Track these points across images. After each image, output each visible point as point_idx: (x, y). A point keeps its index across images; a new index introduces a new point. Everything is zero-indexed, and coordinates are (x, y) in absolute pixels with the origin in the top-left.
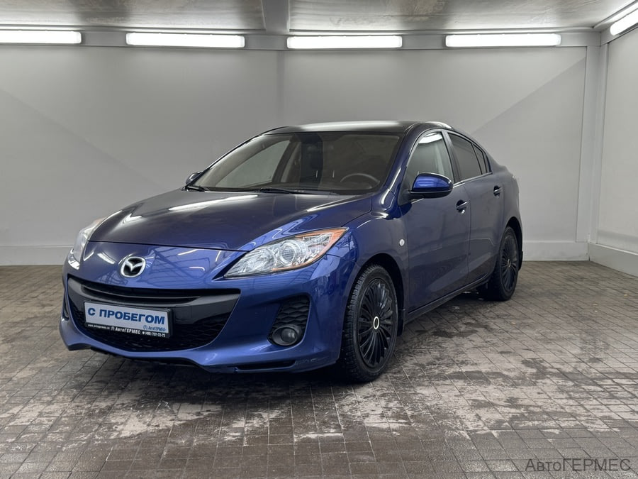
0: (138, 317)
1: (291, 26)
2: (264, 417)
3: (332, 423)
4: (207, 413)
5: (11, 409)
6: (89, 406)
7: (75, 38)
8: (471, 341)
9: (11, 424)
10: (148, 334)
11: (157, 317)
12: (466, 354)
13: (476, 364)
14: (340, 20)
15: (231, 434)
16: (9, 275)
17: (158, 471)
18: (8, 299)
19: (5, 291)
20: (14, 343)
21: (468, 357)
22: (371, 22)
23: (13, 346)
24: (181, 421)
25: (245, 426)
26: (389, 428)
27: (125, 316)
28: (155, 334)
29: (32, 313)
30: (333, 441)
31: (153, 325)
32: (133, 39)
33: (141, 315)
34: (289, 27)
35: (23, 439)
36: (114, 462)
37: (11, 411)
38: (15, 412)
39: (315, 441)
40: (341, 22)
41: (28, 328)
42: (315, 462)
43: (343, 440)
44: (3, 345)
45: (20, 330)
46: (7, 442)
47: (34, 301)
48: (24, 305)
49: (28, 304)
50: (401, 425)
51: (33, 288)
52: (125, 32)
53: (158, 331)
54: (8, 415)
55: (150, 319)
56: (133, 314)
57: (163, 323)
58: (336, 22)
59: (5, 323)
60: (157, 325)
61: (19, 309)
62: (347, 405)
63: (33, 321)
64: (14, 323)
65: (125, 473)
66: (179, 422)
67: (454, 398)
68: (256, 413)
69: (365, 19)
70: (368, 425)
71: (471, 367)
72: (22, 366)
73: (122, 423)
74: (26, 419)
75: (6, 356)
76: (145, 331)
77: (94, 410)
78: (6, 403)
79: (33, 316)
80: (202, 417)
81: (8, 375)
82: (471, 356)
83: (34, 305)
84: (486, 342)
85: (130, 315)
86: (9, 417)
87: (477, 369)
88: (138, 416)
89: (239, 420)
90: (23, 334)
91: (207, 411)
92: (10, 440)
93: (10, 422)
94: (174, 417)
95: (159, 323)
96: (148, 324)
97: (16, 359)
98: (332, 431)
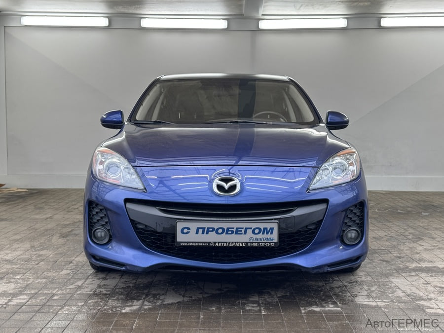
0: (243, 230)
1: (263, 11)
2: (272, 294)
3: (329, 300)
4: (227, 289)
5: (76, 282)
6: (135, 281)
7: (104, 22)
8: (420, 245)
9: (78, 292)
10: (255, 245)
11: (265, 229)
12: (421, 255)
13: (432, 261)
14: (301, 6)
15: (250, 305)
16: (54, 194)
17: (200, 330)
18: (57, 209)
19: (53, 204)
20: (68, 238)
21: (422, 256)
22: (325, 7)
23: (68, 240)
24: (208, 294)
25: (259, 300)
26: (377, 305)
27: (228, 231)
28: (263, 245)
29: (77, 219)
30: (334, 313)
31: (260, 236)
32: (146, 23)
33: (246, 229)
34: (261, 12)
35: (89, 304)
36: (164, 322)
37: (76, 284)
38: (80, 285)
39: (320, 313)
40: (302, 7)
41: (76, 229)
42: (325, 328)
43: (342, 313)
44: (60, 240)
45: (70, 230)
46: (78, 305)
47: (76, 211)
48: (70, 213)
49: (72, 213)
50: (386, 304)
51: (74, 203)
52: (139, 18)
53: (266, 241)
54: (75, 286)
55: (257, 231)
56: (237, 229)
57: (271, 233)
58: (298, 8)
59: (58, 225)
60: (265, 236)
61: (67, 216)
62: (336, 287)
63: (78, 224)
64: (65, 225)
65: (175, 330)
66: (207, 295)
67: (423, 285)
68: (265, 291)
69: (320, 5)
70: (360, 303)
71: (429, 264)
72: (78, 254)
73: (163, 294)
74: (89, 290)
75: (65, 247)
76: (251, 243)
77: (139, 285)
78: (71, 278)
79: (77, 221)
80: (223, 292)
81: (69, 259)
82: (425, 255)
83: (77, 214)
84: (434, 246)
85: (234, 230)
86: (76, 288)
87: (434, 265)
88: (173, 289)
89: (253, 296)
90: (73, 232)
91: (226, 288)
92: (80, 304)
93: (77, 291)
94: (202, 291)
95: (267, 233)
96: (255, 236)
97: (72, 248)
98: (331, 306)
